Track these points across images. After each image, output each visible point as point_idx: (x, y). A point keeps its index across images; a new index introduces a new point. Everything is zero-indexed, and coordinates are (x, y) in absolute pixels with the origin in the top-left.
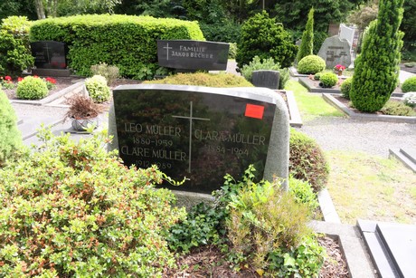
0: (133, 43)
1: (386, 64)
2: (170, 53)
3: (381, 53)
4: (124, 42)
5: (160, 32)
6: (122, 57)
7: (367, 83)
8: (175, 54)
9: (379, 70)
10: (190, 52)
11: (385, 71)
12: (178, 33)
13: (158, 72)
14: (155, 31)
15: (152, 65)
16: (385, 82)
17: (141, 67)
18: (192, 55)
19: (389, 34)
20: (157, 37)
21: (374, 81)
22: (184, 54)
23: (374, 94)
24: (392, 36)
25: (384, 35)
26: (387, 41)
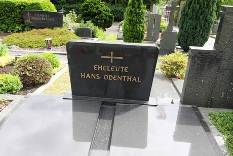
0: (10, 12)
1: (137, 23)
2: (31, 18)
3: (134, 17)
4: (4, 12)
5: (24, 6)
6: (5, 21)
7: (128, 33)
8: (33, 18)
9: (134, 26)
10: (41, 17)
11: (136, 26)
12: (34, 6)
13: (26, 29)
14: (21, 5)
15: (22, 25)
16: (137, 33)
17: (16, 26)
18: (42, 19)
19: (136, 6)
20: (23, 9)
21: (132, 32)
22: (38, 19)
23: (132, 39)
24: (138, 7)
25: (134, 7)
26: (135, 10)
